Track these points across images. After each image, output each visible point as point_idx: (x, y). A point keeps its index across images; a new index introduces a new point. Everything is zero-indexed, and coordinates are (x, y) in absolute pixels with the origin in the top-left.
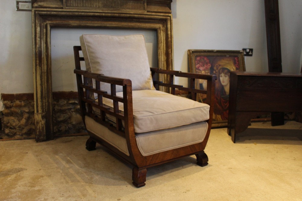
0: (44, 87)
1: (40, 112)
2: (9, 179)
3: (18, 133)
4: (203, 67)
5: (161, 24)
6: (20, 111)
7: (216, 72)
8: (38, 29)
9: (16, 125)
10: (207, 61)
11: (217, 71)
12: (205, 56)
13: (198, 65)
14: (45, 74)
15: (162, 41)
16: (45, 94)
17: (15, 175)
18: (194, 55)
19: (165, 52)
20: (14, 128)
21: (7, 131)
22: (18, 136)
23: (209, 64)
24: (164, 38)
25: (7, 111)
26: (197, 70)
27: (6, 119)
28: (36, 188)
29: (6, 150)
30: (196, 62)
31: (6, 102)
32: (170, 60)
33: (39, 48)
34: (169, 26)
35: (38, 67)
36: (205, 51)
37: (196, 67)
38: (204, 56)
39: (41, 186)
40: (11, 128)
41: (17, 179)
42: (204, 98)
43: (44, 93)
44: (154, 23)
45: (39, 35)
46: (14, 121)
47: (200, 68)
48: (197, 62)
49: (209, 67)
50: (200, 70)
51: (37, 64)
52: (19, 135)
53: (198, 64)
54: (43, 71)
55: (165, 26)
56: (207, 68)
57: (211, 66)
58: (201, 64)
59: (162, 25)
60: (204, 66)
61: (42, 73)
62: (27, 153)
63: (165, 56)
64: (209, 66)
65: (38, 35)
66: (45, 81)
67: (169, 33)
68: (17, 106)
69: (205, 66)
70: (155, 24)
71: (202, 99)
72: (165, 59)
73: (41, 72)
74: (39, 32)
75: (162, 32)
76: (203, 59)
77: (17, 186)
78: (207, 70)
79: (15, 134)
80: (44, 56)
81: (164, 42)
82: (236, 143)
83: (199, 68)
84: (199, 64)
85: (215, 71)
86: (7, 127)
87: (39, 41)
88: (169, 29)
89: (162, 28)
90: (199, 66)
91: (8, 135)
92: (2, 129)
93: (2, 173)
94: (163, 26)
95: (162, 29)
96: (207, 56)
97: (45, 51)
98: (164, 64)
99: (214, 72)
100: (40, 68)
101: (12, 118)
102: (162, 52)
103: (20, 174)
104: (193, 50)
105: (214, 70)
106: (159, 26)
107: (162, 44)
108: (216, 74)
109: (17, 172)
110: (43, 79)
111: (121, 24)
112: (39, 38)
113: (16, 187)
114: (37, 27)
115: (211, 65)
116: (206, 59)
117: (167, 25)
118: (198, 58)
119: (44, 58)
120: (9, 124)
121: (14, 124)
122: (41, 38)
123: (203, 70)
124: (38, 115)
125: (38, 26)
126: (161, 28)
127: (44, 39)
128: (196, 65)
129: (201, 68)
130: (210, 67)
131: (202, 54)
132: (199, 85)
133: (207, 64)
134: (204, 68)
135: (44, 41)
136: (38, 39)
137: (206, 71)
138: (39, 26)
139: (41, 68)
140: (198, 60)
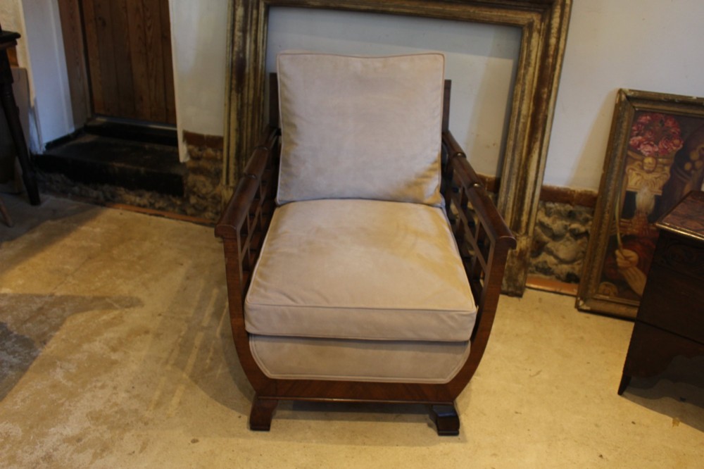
0: (245, 135)
1: (231, 184)
2: (105, 317)
3: (210, 209)
4: (652, 145)
5: (539, 12)
6: (213, 169)
7: (693, 168)
8: (240, 12)
9: (207, 194)
10: (673, 130)
11: (698, 164)
12: (670, 115)
13: (640, 138)
14: (250, 108)
15: (533, 62)
16: (246, 150)
17: (116, 312)
18: (634, 107)
19: (534, 91)
20: (204, 198)
21: (193, 200)
22: (210, 214)
23: (677, 142)
24: (539, 54)
25: (192, 164)
26: (630, 153)
27: (191, 179)
28: (114, 356)
29: (162, 244)
30: (634, 128)
31: (191, 147)
32: (541, 117)
33: (238, 53)
34: (556, 22)
35: (234, 92)
36: (671, 100)
37: (631, 142)
38: (668, 115)
39: (125, 353)
40: (199, 196)
41: (110, 324)
42: (628, 233)
43: (245, 148)
44: (516, 9)
45: (241, 25)
46: (204, 186)
47: (642, 147)
48: (638, 128)
49: (674, 148)
50: (640, 153)
51: (233, 86)
52: (212, 212)
53: (637, 135)
54: (246, 101)
55: (547, 21)
56: (664, 151)
57: (681, 146)
58: (648, 135)
59: (540, 17)
60: (657, 144)
61: (242, 106)
62: (182, 265)
63: (532, 104)
64: (676, 146)
65: (238, 25)
66: (249, 124)
67: (553, 41)
68: (209, 159)
69: (662, 145)
70: (519, 12)
71: (621, 234)
72: (531, 111)
73: (239, 104)
74: (241, 19)
75: (535, 35)
76: (661, 121)
77: (98, 339)
78: (663, 158)
79: (205, 209)
80: (249, 70)
81: (536, 63)
82: (626, 397)
83: (639, 146)
84: (642, 135)
85: (693, 163)
86: (194, 193)
87: (239, 37)
88: (554, 31)
89: (537, 23)
90: (640, 143)
91: (193, 206)
92: (185, 196)
93: (107, 300)
94: (542, 20)
95: (539, 27)
96: (677, 117)
97: (252, 60)
98: (525, 124)
99: (688, 166)
100: (237, 96)
101: (202, 178)
102: (526, 92)
103: (126, 312)
104: (629, 94)
105: (689, 160)
106: (529, 19)
107: (531, 70)
108: (693, 172)
109: (127, 307)
110: (245, 119)
111: (426, 7)
112: (239, 31)
113: (96, 341)
114: (237, 7)
115: (683, 144)
116: (670, 123)
117: (551, 18)
118: (644, 119)
119: (249, 74)
120: (195, 189)
121: (204, 191)
122: (244, 31)
123: (649, 156)
124: (227, 189)
125: (239, 5)
126: (535, 24)
127: (253, 32)
128: (631, 137)
129: (646, 149)
130: (679, 148)
131: (661, 107)
132: (623, 194)
133: (669, 138)
134: (657, 150)
135: (253, 37)
136: (238, 34)
137: (660, 160)
138: (241, 5)
139: (242, 94)
140: (642, 124)
